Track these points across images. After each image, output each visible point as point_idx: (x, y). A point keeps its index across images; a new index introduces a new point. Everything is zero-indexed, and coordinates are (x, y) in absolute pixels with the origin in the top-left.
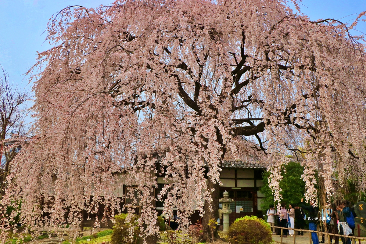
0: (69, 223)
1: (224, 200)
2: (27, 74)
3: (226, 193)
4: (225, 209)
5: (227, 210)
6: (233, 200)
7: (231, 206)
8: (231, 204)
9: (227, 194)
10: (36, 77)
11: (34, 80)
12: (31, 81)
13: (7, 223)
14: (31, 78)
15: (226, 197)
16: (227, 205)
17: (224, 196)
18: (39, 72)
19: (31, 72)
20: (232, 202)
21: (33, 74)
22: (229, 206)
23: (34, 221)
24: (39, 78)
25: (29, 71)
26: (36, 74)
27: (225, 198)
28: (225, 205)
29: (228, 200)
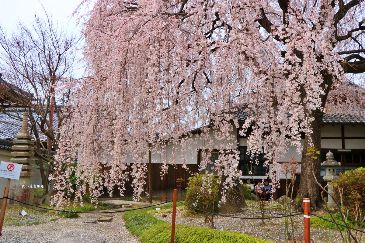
0: (133, 176)
1: (328, 163)
2: (73, 15)
3: (329, 154)
4: (330, 174)
5: (332, 176)
6: (340, 163)
7: (338, 171)
8: (338, 168)
9: (331, 156)
10: (84, 18)
11: (82, 21)
12: (78, 23)
13: (63, 181)
14: (78, 20)
15: (330, 159)
16: (332, 170)
17: (327, 158)
18: (87, 11)
19: (77, 12)
20: (338, 166)
21: (80, 14)
22: (335, 171)
23: (93, 178)
24: (88, 18)
25: (75, 12)
26: (83, 14)
27: (329, 161)
28: (330, 170)
29: (333, 163)
